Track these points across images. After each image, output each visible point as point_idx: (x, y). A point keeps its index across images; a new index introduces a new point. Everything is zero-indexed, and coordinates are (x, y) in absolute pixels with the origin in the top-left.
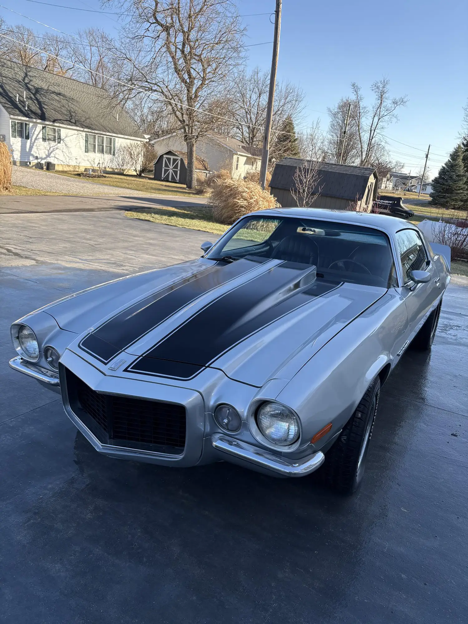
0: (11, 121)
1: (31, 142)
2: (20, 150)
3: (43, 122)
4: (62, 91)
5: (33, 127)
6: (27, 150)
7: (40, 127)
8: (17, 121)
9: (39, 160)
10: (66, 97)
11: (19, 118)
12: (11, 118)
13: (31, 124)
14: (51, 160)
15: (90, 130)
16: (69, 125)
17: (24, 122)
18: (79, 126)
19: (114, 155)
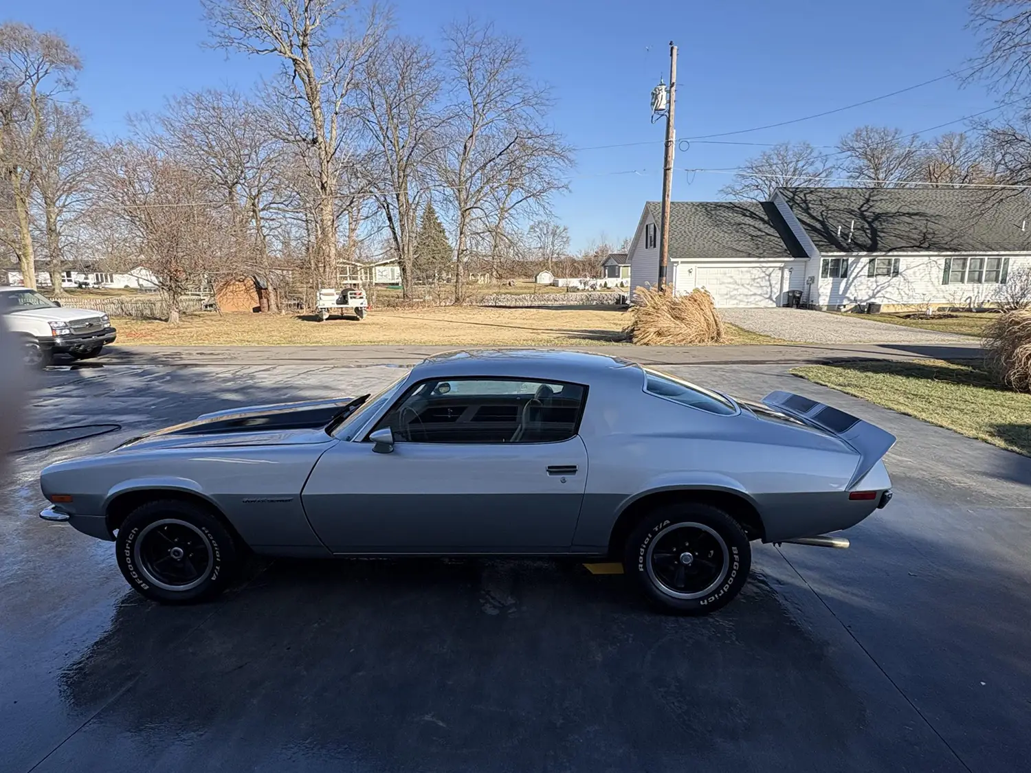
0: (822, 259)
1: (847, 283)
2: (829, 294)
3: (870, 253)
4: (922, 209)
5: (853, 263)
6: (841, 293)
7: (865, 260)
8: (830, 259)
9: (859, 303)
10: (926, 216)
11: (836, 254)
12: (823, 256)
13: (851, 260)
14: (877, 301)
15: (953, 253)
16: (916, 251)
17: (842, 258)
18: (935, 249)
19: (1004, 281)
